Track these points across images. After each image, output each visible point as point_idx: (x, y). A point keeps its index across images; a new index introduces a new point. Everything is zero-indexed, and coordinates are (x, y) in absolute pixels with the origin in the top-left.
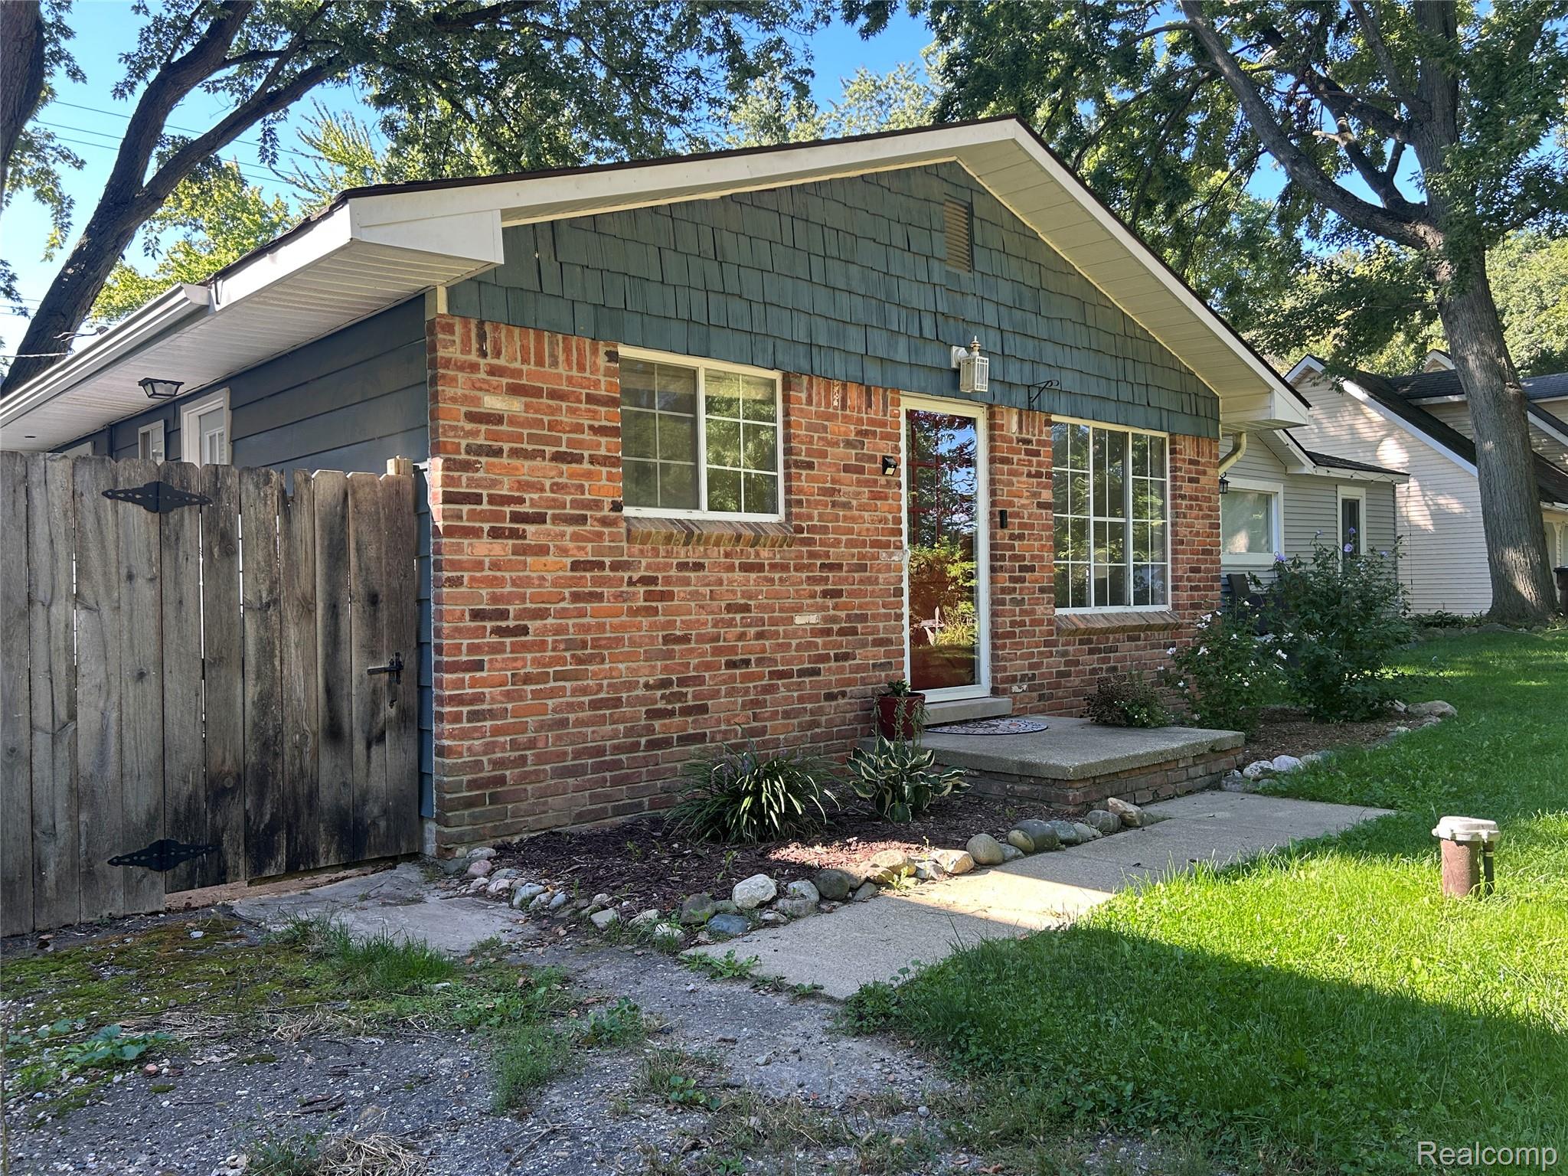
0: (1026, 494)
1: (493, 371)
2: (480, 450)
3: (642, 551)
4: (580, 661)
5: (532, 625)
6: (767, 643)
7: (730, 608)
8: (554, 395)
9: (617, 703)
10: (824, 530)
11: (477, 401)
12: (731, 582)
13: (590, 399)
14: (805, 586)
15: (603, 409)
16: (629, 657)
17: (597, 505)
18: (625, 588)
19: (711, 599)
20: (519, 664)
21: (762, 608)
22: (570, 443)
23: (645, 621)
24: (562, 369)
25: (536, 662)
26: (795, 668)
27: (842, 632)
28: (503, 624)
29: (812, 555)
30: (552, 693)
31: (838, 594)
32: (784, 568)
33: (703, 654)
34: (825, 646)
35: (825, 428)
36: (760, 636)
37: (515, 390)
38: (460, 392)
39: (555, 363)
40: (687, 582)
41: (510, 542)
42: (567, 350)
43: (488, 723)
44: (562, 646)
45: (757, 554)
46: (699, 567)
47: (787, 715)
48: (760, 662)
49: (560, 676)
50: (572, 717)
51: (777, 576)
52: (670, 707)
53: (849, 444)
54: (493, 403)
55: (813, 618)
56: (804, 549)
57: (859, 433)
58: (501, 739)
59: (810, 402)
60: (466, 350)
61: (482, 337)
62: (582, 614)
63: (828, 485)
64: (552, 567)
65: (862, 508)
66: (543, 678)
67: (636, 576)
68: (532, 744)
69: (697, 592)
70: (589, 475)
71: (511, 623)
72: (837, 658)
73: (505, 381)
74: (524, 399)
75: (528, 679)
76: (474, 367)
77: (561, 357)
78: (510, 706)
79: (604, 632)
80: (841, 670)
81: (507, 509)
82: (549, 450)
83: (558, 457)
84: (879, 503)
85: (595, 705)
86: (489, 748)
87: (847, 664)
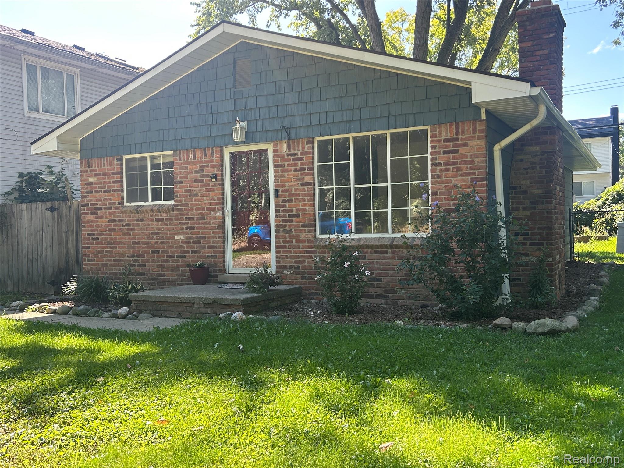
1: (91, 171)
2: (88, 192)
3: (126, 216)
4: (111, 248)
5: (100, 237)
6: (165, 245)
7: (152, 233)
8: (104, 174)
9: (120, 261)
10: (187, 205)
11: (87, 180)
12: (152, 225)
13: (113, 174)
14: (179, 226)
15: (116, 176)
16: (123, 247)
17: (114, 203)
18: (122, 227)
19: (146, 230)
20: (97, 248)
21: (163, 233)
22: (108, 187)
23: (127, 237)
24: (106, 167)
25: (101, 247)
26: (176, 255)
27: (193, 242)
28: (93, 237)
29: (181, 214)
30: (105, 256)
31: (193, 228)
32: (171, 219)
33: (144, 248)
34: (187, 247)
35: (187, 168)
36: (162, 243)
37: (96, 175)
38: (84, 178)
39: (104, 166)
40: (139, 225)
41: (95, 215)
42: (107, 161)
43: (91, 263)
44: (106, 243)
45: (161, 215)
46: (142, 220)
47: (172, 271)
48: (163, 251)
49: (106, 252)
50: (109, 263)
51: (168, 222)
52: (134, 263)
53: (197, 172)
54: (91, 179)
55: (182, 237)
56: (179, 213)
57: (201, 167)
58: (94, 267)
59: (180, 159)
60: (85, 168)
61: (89, 163)
62: (111, 235)
63: (189, 188)
64: (104, 222)
65: (203, 195)
66: (102, 252)
67: (124, 224)
68: (100, 269)
69: (142, 228)
70: (112, 195)
71: (95, 237)
72: (192, 252)
73: (93, 173)
74: (97, 177)
75: (99, 252)
76: (87, 171)
77: (106, 163)
78: (95, 259)
79: (116, 240)
80: (194, 257)
81: (94, 207)
82: (103, 190)
83: (105, 191)
84: (210, 193)
85: (115, 260)
86: (91, 269)
87: (196, 255)
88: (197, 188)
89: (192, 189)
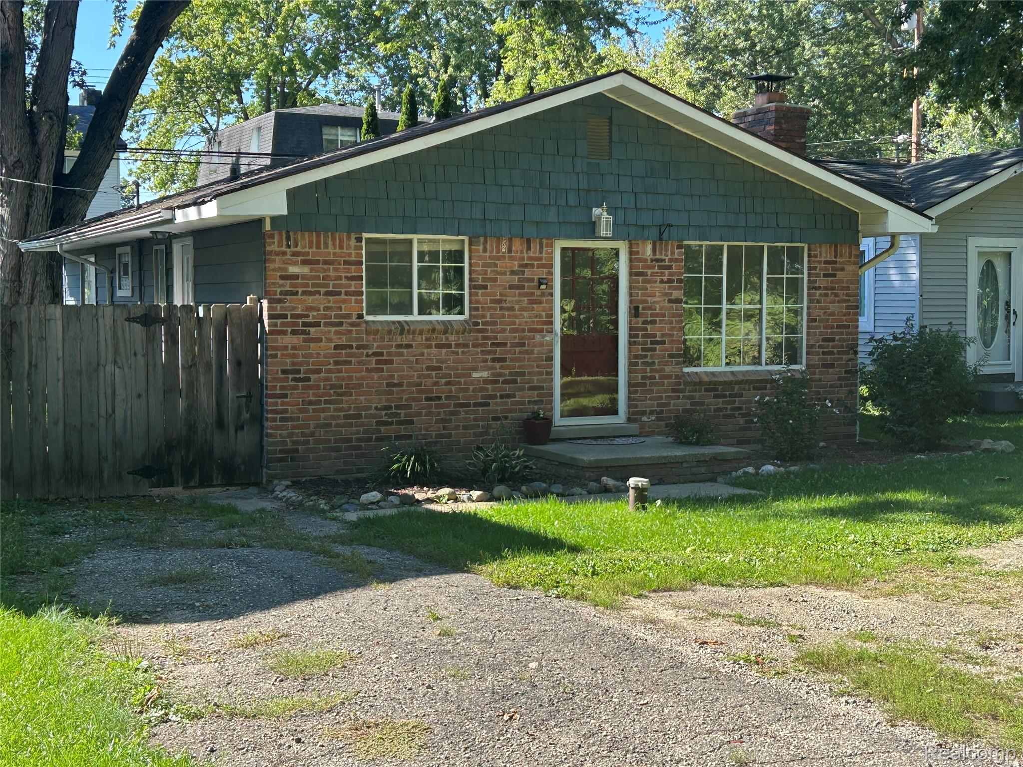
0: (658, 294)
1: (294, 254)
2: (287, 293)
3: (374, 339)
4: (338, 395)
5: (313, 377)
6: (453, 388)
7: (428, 368)
8: (326, 262)
9: (359, 416)
10: (495, 323)
11: (286, 270)
12: (429, 354)
13: (346, 263)
14: (480, 356)
15: (353, 267)
16: (366, 393)
17: (348, 316)
18: (364, 358)
19: (417, 363)
20: (306, 395)
21: (448, 368)
22: (334, 286)
23: (376, 375)
24: (330, 249)
25: (314, 395)
26: (472, 402)
27: (505, 382)
28: (298, 376)
29: (484, 338)
30: (323, 410)
31: (503, 360)
32: (466, 346)
33: (412, 393)
34: (493, 390)
35: (496, 265)
36: (448, 383)
37: (305, 262)
38: (277, 266)
39: (326, 247)
40: (402, 355)
41: (302, 336)
42: (334, 239)
43: (290, 423)
44: (328, 387)
45: (447, 339)
46: (409, 346)
47: (465, 427)
48: (447, 398)
49: (326, 402)
50: (334, 422)
51: (460, 350)
52: (390, 420)
53: (513, 273)
54: (293, 270)
55: (485, 374)
56: (480, 335)
57: (520, 266)
58: (297, 431)
59: (485, 250)
60: (280, 245)
61: (288, 238)
62: (340, 371)
63: (498, 297)
64: (325, 348)
65: (522, 309)
66: (318, 402)
67: (370, 352)
68: (312, 434)
69: (408, 360)
70: (344, 301)
71: (302, 376)
72: (502, 397)
73: (299, 258)
74: (310, 266)
75: (310, 403)
76: (284, 253)
77: (330, 243)
78: (301, 415)
79: (352, 380)
80: (506, 404)
81: (300, 321)
82: (323, 290)
83: (328, 293)
84: (535, 306)
85: (346, 417)
86: (291, 435)
87: (509, 400)
88: (512, 298)
89: (504, 298)
